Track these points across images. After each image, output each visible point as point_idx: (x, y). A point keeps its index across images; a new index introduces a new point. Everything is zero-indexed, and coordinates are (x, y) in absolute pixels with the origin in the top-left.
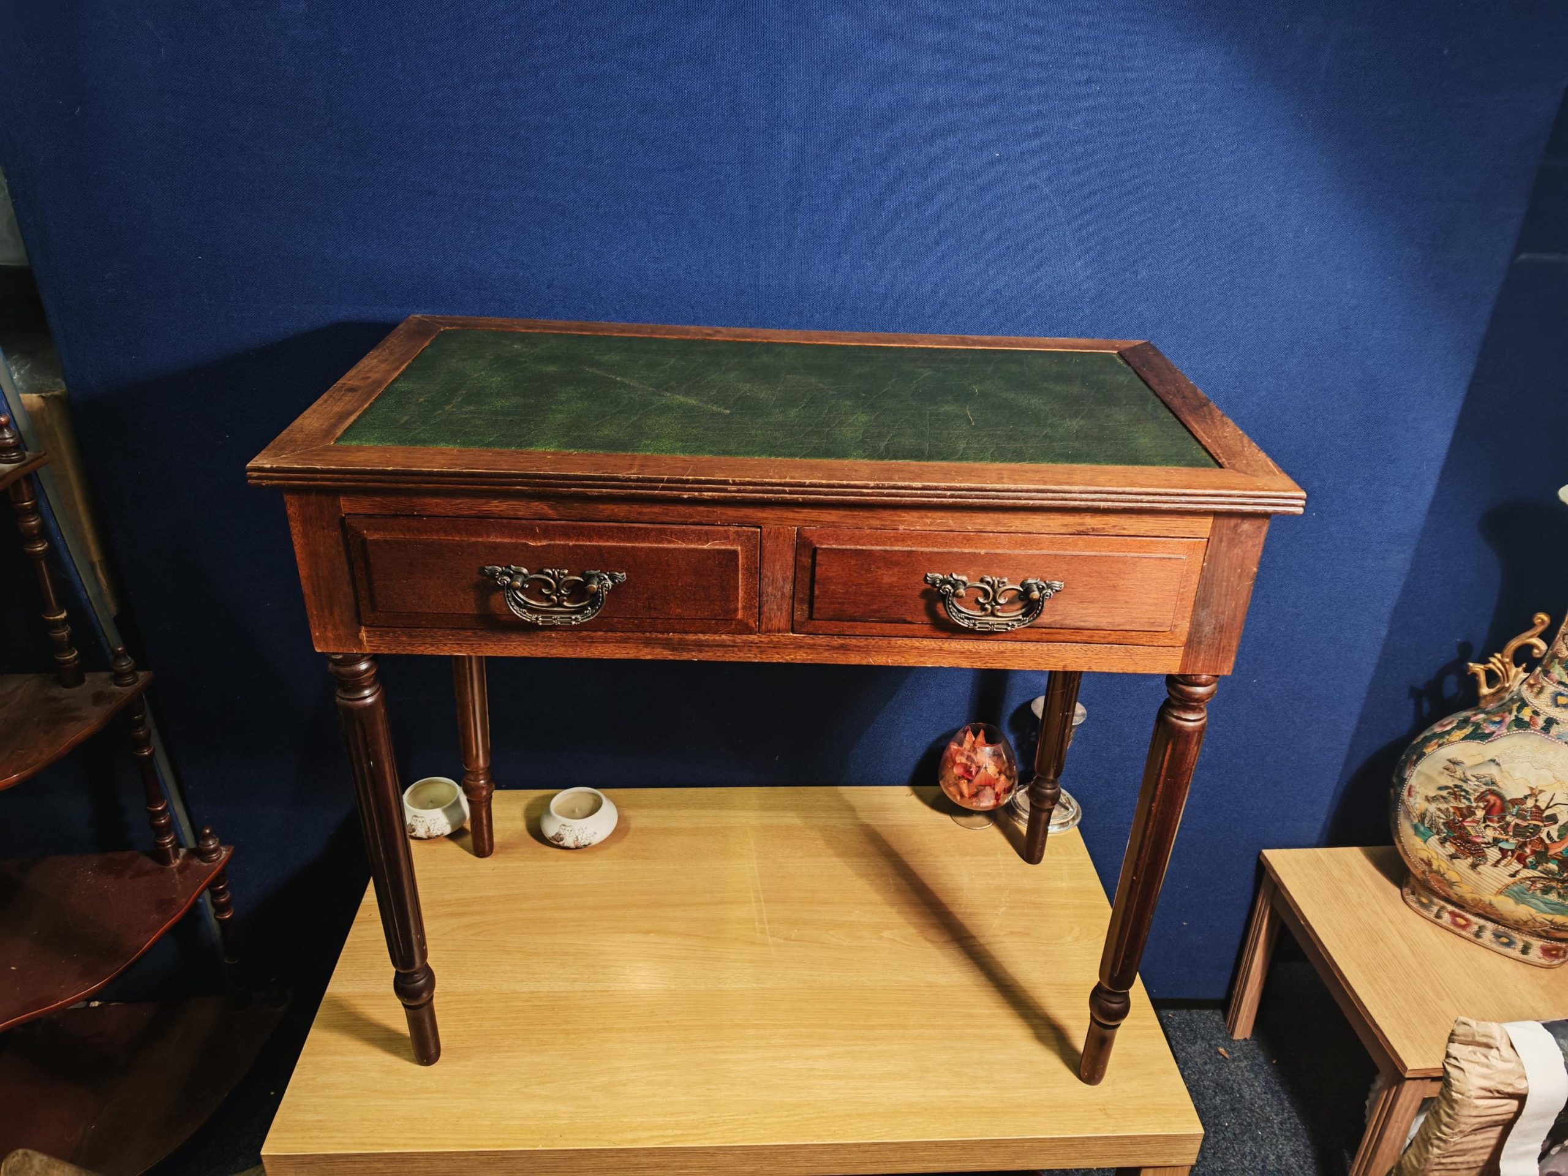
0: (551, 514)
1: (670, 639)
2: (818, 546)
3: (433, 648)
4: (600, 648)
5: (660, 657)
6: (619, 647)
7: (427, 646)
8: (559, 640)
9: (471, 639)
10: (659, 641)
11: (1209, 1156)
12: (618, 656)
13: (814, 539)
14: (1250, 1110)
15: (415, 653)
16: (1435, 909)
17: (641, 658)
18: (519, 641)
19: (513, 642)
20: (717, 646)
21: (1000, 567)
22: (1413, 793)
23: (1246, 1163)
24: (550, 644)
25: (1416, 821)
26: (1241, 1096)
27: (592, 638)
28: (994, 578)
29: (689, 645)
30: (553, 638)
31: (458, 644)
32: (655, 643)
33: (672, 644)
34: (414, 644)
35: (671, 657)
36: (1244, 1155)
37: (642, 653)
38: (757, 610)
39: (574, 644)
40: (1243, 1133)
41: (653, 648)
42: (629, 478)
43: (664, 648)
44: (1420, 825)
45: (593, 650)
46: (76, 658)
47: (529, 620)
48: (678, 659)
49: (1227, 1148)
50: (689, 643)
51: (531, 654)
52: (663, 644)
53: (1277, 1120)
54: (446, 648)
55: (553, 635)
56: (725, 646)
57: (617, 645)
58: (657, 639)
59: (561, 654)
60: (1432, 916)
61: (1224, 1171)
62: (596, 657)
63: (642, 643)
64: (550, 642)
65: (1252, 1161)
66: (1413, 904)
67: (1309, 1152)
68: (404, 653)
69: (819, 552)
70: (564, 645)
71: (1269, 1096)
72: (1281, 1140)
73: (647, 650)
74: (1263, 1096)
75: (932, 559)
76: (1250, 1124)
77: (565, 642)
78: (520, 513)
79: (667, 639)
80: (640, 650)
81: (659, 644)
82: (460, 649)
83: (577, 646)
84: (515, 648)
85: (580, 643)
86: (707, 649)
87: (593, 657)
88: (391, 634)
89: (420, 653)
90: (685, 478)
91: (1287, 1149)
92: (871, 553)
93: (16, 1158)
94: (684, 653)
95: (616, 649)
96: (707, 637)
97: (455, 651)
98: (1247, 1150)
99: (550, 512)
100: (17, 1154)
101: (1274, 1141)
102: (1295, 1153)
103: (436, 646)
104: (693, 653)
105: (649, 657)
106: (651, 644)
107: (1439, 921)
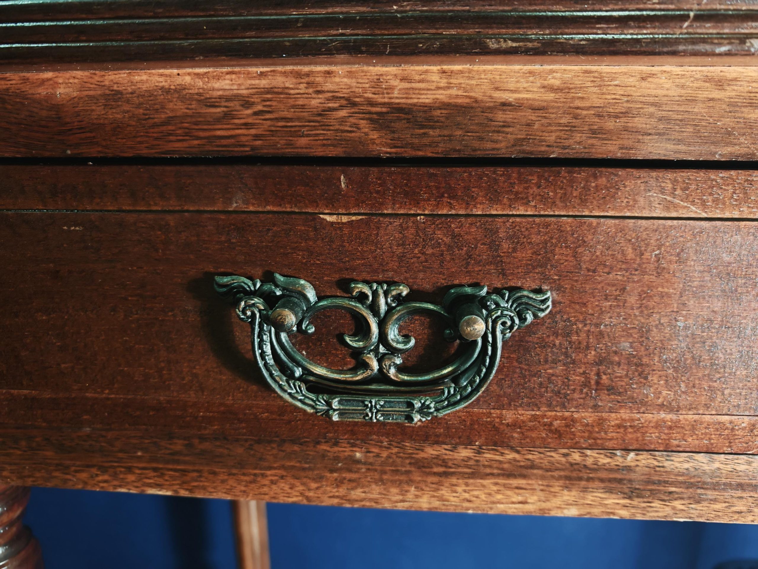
0: (373, 142)
1: (629, 469)
3: (106, 477)
4: (459, 489)
5: (597, 512)
6: (504, 485)
7: (94, 471)
8: (370, 467)
9: (182, 458)
10: (603, 475)
12: (501, 508)
15: (69, 486)
17: (553, 513)
18: (283, 467)
19: (270, 468)
20: (741, 486)
24: (348, 475)
27: (444, 463)
29: (672, 484)
30: (358, 462)
31: (155, 470)
32: (589, 479)
33: (630, 481)
34: (68, 467)
35: (625, 514)
37: (556, 502)
39: (403, 478)
41: (585, 490)
43: (610, 491)
45: (445, 492)
47: (309, 410)
48: (639, 517)
50: (672, 478)
51: (308, 498)
52: (610, 480)
54: (131, 478)
55: (358, 455)
57: (501, 481)
58: (597, 468)
59: (371, 500)
62: (452, 510)
63: (560, 478)
64: (350, 471)
68: (50, 485)
70: (382, 480)
73: (568, 496)
77: (384, 472)
78: (303, 141)
79: (618, 469)
80: (555, 495)
81: (602, 480)
82: (160, 481)
83: (410, 482)
84: (273, 482)
85: (417, 477)
86: (711, 494)
87: (443, 509)
88: (23, 443)
89: (80, 486)
94: (656, 504)
95: (498, 492)
96: (717, 465)
97: (150, 486)
99: (374, 135)
103: (111, 471)
104: (678, 504)
105: (572, 512)
106: (580, 479)
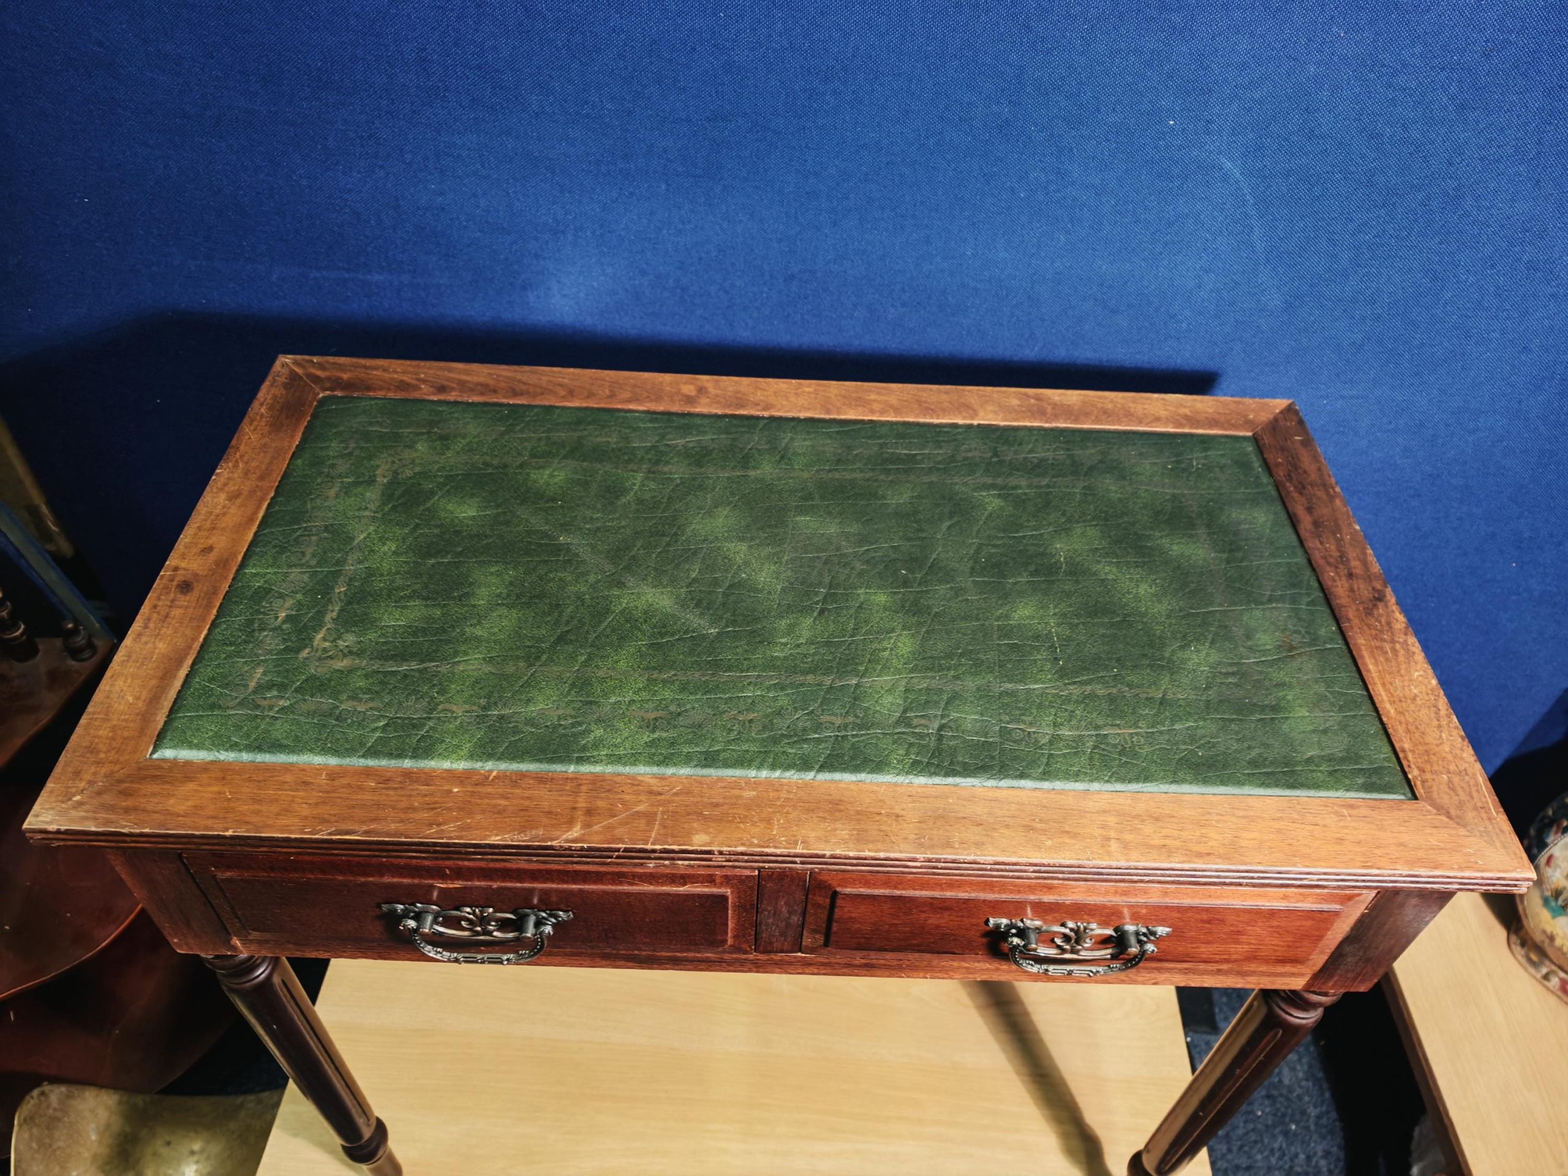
1: (637, 955)
2: (839, 889)
3: (330, 954)
11: (1235, 1149)
13: (834, 883)
14: (1288, 1099)
16: (1544, 970)
20: (699, 961)
21: (1088, 915)
22: (1552, 864)
23: (1273, 1160)
25: (1548, 894)
26: (1280, 1081)
28: (1079, 924)
36: (1272, 1151)
37: (600, 964)
38: (753, 937)
40: (1274, 1126)
42: (570, 849)
44: (1552, 899)
46: (22, 634)
49: (1256, 1142)
53: (1313, 1112)
56: (711, 962)
60: (1539, 976)
61: (1248, 1168)
63: (599, 957)
65: (1280, 1158)
66: (1520, 958)
67: (1342, 1155)
69: (840, 896)
71: (1311, 1084)
72: (1315, 1137)
73: (606, 962)
74: (1304, 1083)
75: (997, 907)
76: (1284, 1115)
80: (598, 962)
86: (684, 963)
90: (649, 847)
91: (1320, 1150)
92: (911, 899)
93: (32, 1102)
94: (655, 966)
96: (685, 955)
98: (1276, 1145)
100: (32, 1098)
101: (1307, 1138)
102: (1327, 1154)
104: (667, 966)
106: (611, 958)
107: (1546, 983)
